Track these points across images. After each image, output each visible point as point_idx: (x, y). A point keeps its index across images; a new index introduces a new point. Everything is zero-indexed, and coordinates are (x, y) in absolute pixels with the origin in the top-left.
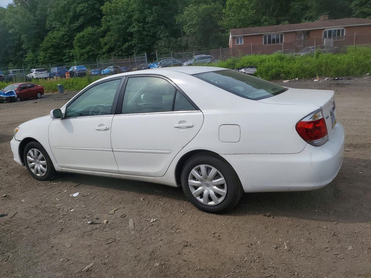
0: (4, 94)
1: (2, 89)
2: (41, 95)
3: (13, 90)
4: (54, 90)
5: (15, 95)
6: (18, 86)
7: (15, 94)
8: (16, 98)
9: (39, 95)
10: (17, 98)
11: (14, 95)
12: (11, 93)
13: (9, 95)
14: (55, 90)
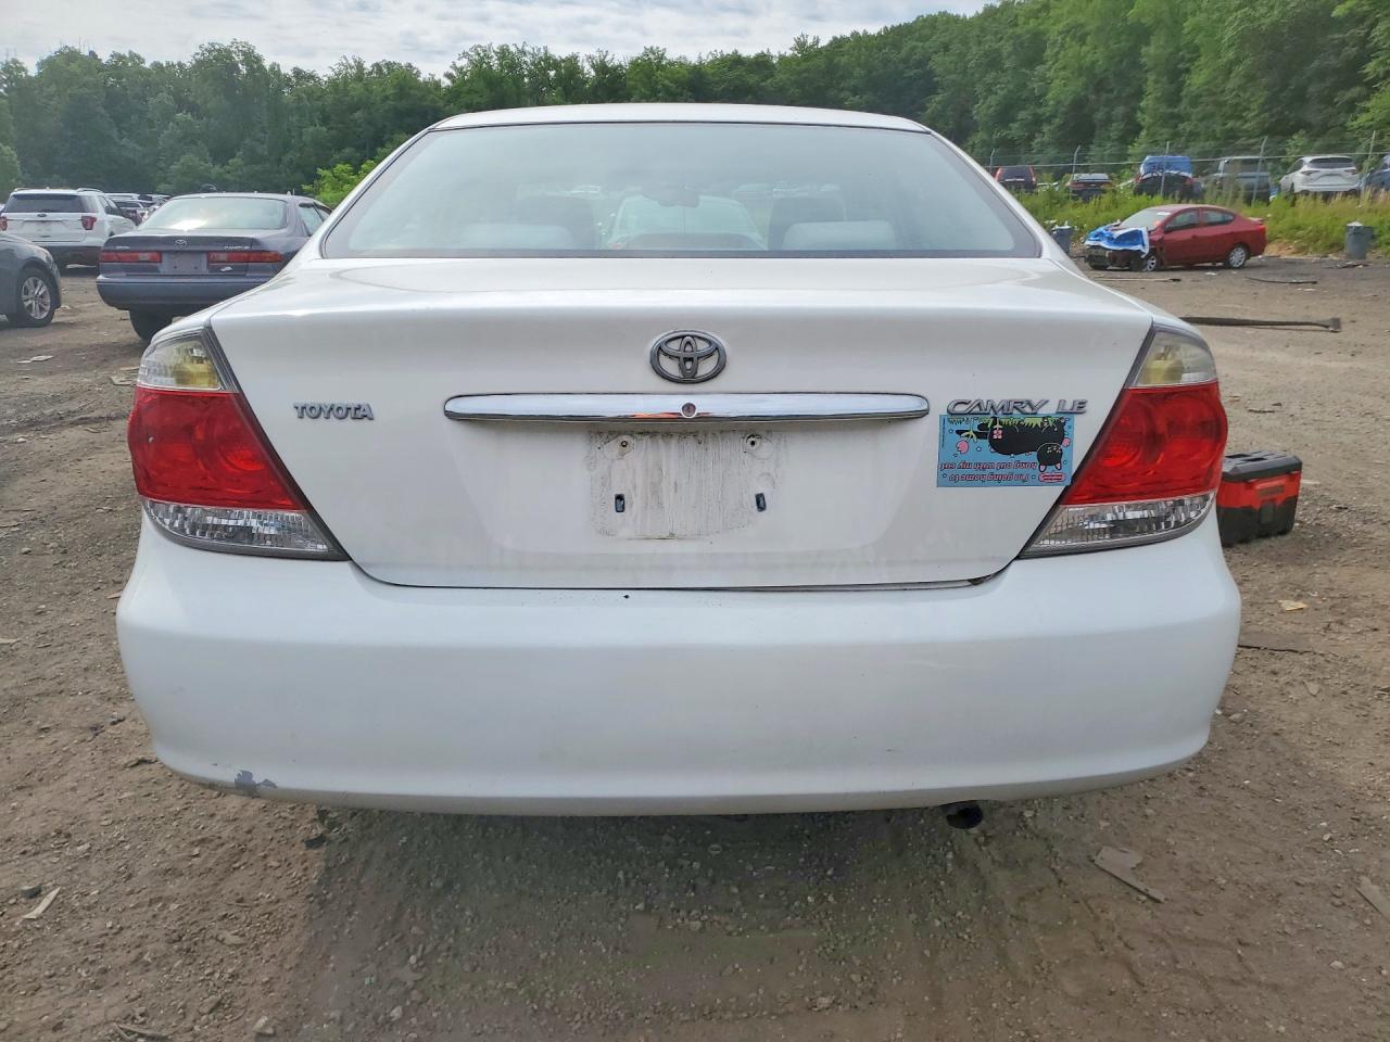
0: (1110, 239)
1: (1119, 222)
2: (1248, 258)
3: (1144, 230)
4: (1332, 246)
5: (1144, 245)
6: (1168, 214)
7: (1147, 242)
8: (1143, 256)
9: (1237, 256)
10: (1148, 257)
11: (1139, 247)
12: (1135, 236)
13: (1123, 244)
14: (1336, 246)
